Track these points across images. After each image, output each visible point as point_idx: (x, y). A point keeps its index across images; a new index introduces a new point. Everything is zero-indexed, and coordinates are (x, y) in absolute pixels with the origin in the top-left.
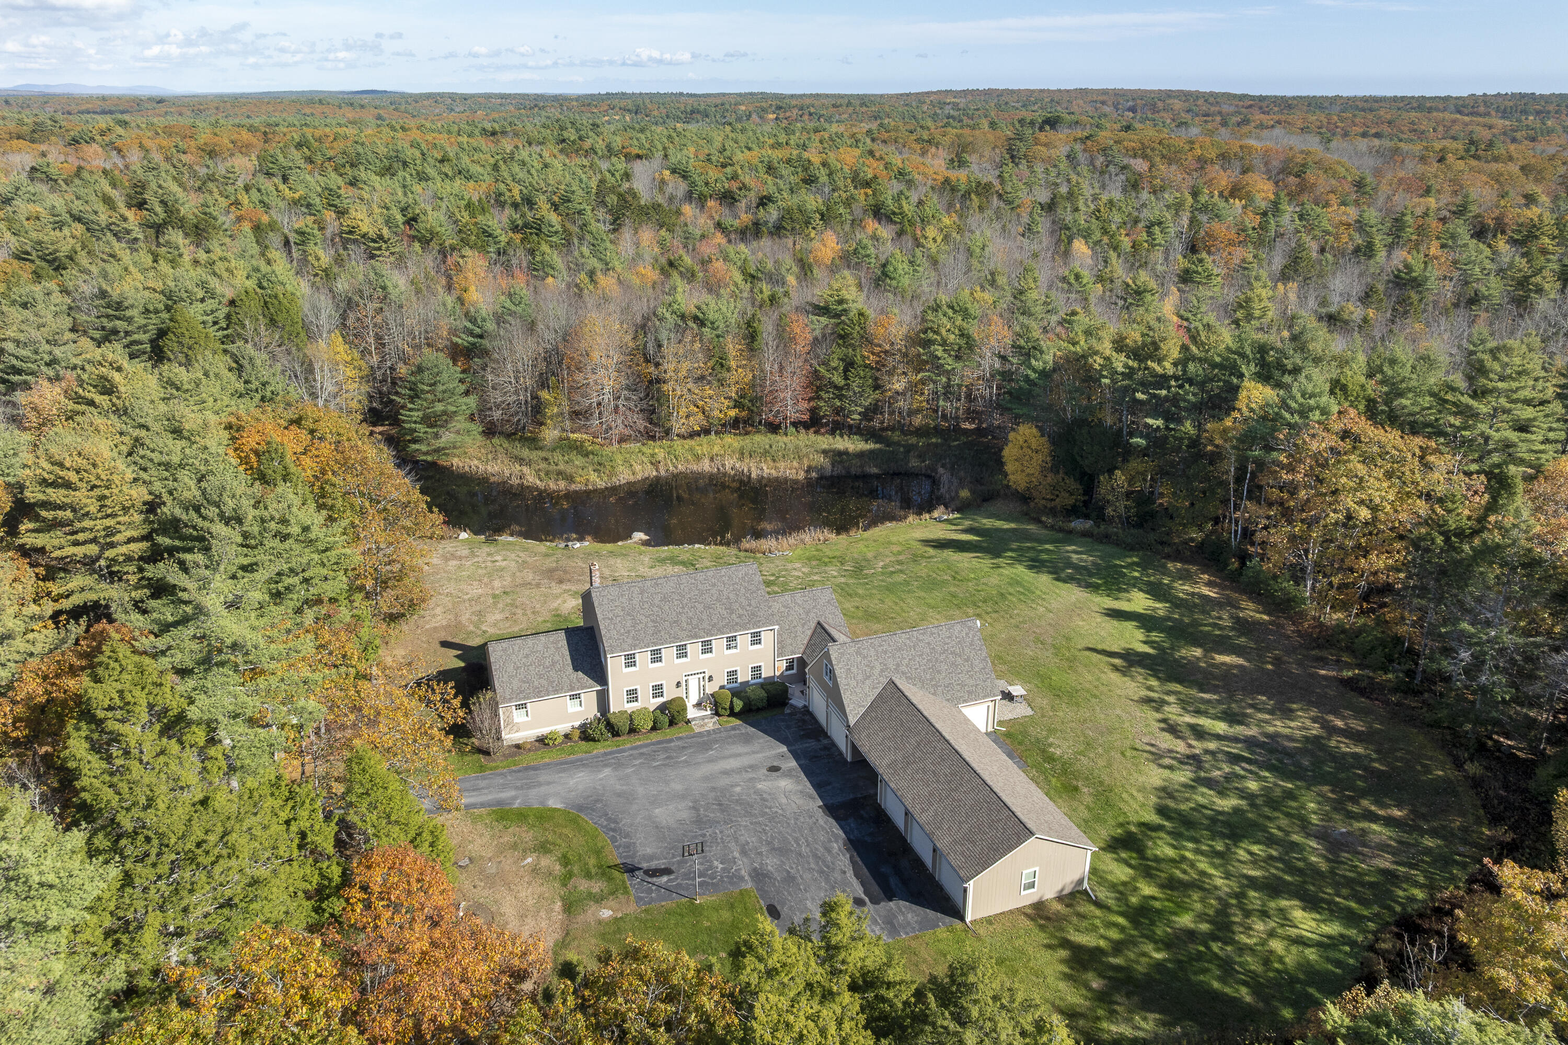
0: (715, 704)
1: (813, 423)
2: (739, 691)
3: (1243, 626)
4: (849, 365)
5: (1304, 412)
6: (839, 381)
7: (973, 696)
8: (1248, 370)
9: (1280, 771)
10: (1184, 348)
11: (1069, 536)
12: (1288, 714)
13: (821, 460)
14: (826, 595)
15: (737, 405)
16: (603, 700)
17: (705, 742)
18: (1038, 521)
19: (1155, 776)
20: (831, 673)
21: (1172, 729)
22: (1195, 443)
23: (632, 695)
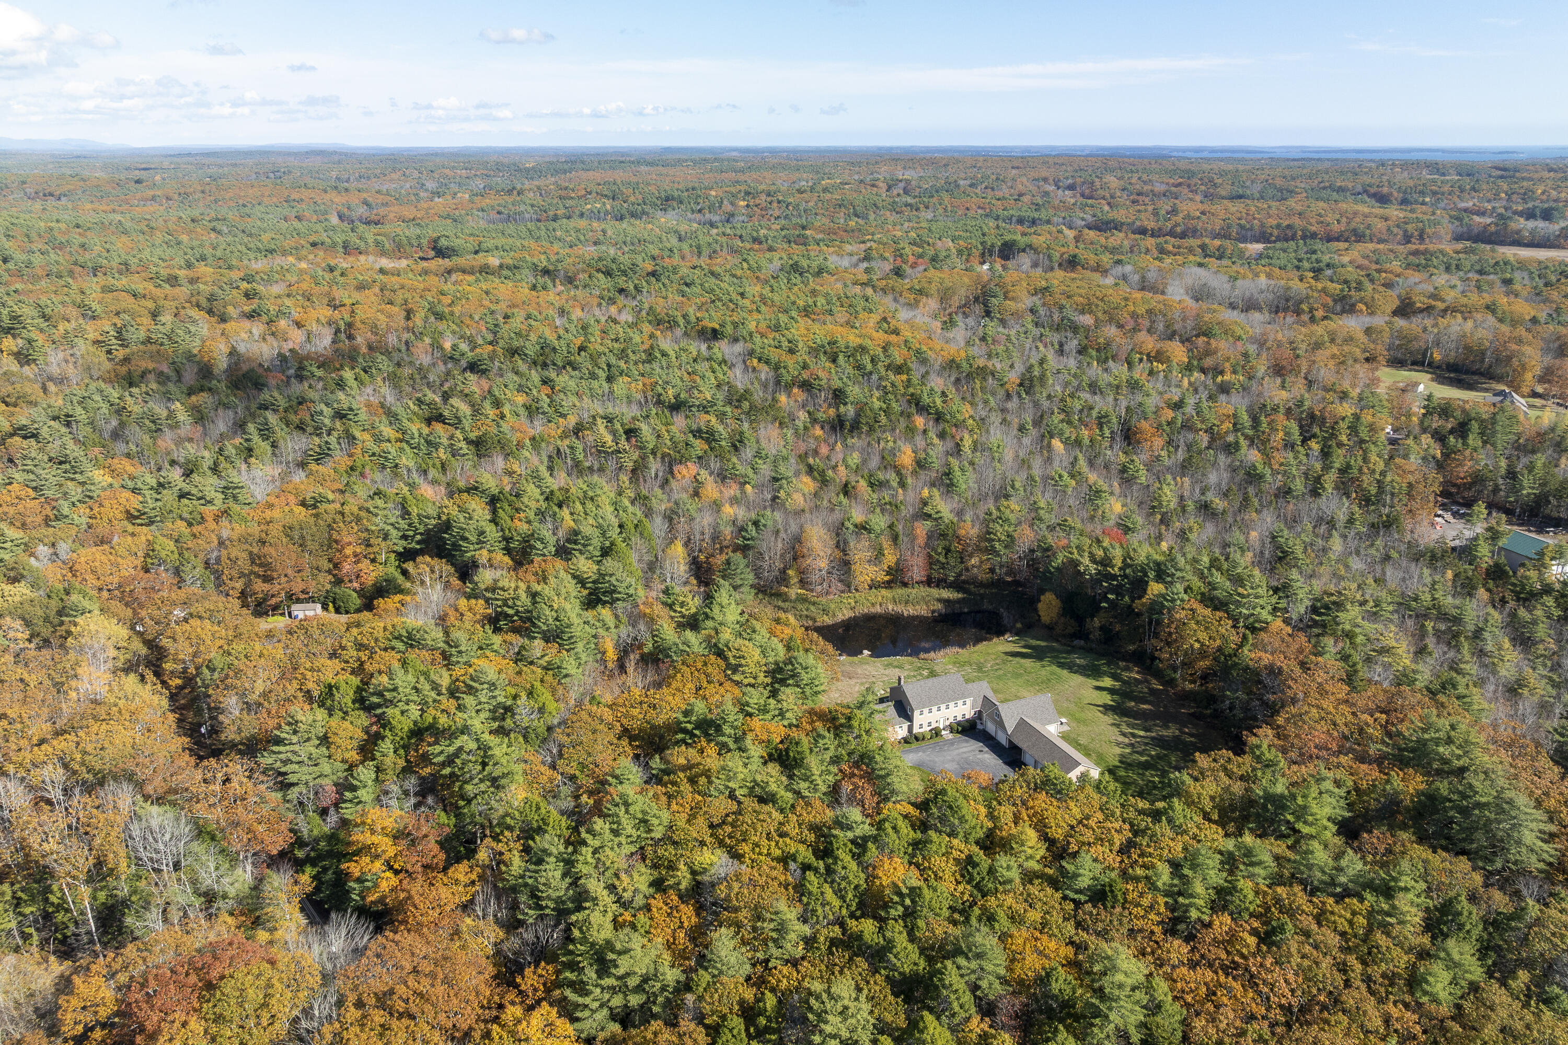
0: (951, 729)
1: (929, 582)
2: (959, 723)
3: (1153, 692)
4: (948, 550)
5: (1173, 600)
6: (943, 560)
7: (1050, 723)
8: (1152, 574)
9: (1162, 747)
10: (1124, 561)
11: (1073, 649)
12: (1168, 728)
13: (939, 606)
14: (985, 684)
15: (888, 574)
16: (910, 729)
17: (951, 743)
18: (1057, 641)
19: (1118, 751)
20: (999, 716)
21: (1124, 735)
22: (1130, 607)
23: (921, 726)
